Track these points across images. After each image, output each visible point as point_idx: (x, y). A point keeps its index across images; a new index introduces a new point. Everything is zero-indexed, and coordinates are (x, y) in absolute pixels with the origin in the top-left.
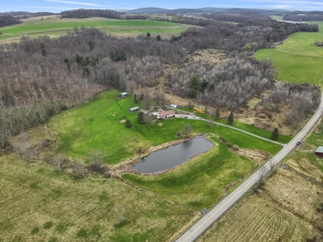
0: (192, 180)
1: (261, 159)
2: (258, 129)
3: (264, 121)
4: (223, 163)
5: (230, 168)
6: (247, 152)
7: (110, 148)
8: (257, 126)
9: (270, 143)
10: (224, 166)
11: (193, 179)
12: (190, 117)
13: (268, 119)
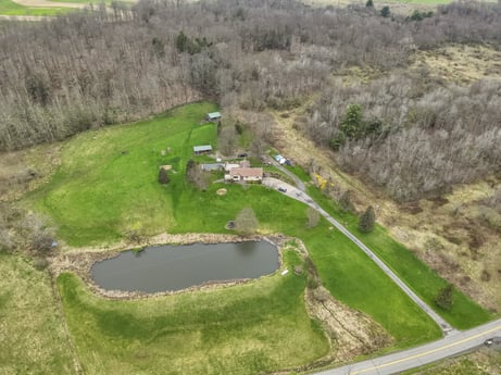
0: (159, 335)
1: (355, 345)
2: (418, 264)
3: (452, 251)
4: (260, 321)
5: (263, 339)
6: (341, 314)
7: (100, 213)
8: (423, 258)
9: (419, 312)
10: (256, 329)
11: (165, 333)
12: (291, 191)
13: (464, 248)
